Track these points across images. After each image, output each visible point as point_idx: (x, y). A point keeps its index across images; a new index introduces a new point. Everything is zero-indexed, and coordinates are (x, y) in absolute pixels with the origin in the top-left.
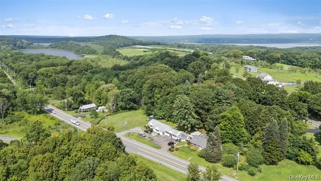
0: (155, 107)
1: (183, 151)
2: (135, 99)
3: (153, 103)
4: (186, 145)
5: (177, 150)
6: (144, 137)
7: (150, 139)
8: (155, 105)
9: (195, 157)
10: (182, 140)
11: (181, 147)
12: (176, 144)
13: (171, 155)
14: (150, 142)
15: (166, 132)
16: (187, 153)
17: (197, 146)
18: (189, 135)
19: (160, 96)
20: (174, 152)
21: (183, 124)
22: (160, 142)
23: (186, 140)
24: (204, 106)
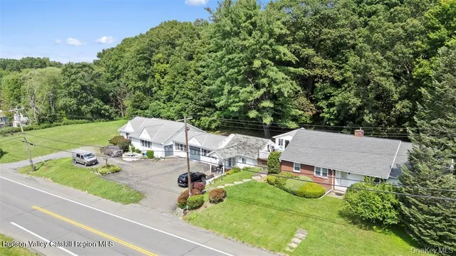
0: (155, 96)
1: (250, 202)
2: (107, 93)
3: (151, 87)
4: (262, 178)
5: (221, 200)
6: (90, 164)
7: (105, 170)
8: (156, 92)
9: (326, 230)
10: (240, 165)
11: (237, 186)
12: (216, 177)
13: (185, 224)
14: (102, 181)
15: (177, 144)
16: (274, 212)
17: (318, 173)
18: (270, 142)
19: (168, 65)
20: (202, 209)
21: (242, 104)
22: (147, 179)
23: (259, 160)
24: (320, 32)
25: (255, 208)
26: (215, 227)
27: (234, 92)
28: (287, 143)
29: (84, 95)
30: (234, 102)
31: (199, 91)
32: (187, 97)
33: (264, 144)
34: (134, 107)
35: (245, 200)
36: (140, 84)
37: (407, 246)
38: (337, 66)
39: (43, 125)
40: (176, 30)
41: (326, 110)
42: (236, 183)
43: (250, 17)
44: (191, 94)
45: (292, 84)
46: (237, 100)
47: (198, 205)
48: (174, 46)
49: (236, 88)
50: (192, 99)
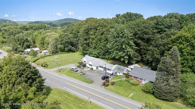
0: (90, 46)
2: (73, 43)
3: (89, 43)
4: (124, 79)
5: (113, 85)
6: (76, 71)
7: (81, 74)
8: (90, 45)
9: (138, 93)
10: (118, 74)
11: (117, 81)
12: (112, 78)
13: (105, 90)
14: (81, 77)
15: (99, 66)
16: (126, 88)
17: (138, 79)
18: (127, 68)
19: (94, 36)
20: (109, 86)
21: (119, 56)
22: (93, 77)
23: (123, 73)
24: (143, 36)
25: (122, 87)
26: (112, 91)
27: (117, 53)
28: (132, 69)
29: (66, 44)
30: (117, 55)
31: (105, 47)
32: (101, 48)
33: (125, 69)
34: (83, 50)
35: (119, 85)
36: (85, 42)
37: (154, 97)
38: (148, 45)
39: (53, 54)
40: (97, 24)
41: (144, 58)
42: (117, 80)
43: (122, 32)
44: (102, 48)
45: (134, 52)
46: (118, 55)
47: (108, 86)
48: (97, 30)
49: (118, 52)
50: (103, 49)
